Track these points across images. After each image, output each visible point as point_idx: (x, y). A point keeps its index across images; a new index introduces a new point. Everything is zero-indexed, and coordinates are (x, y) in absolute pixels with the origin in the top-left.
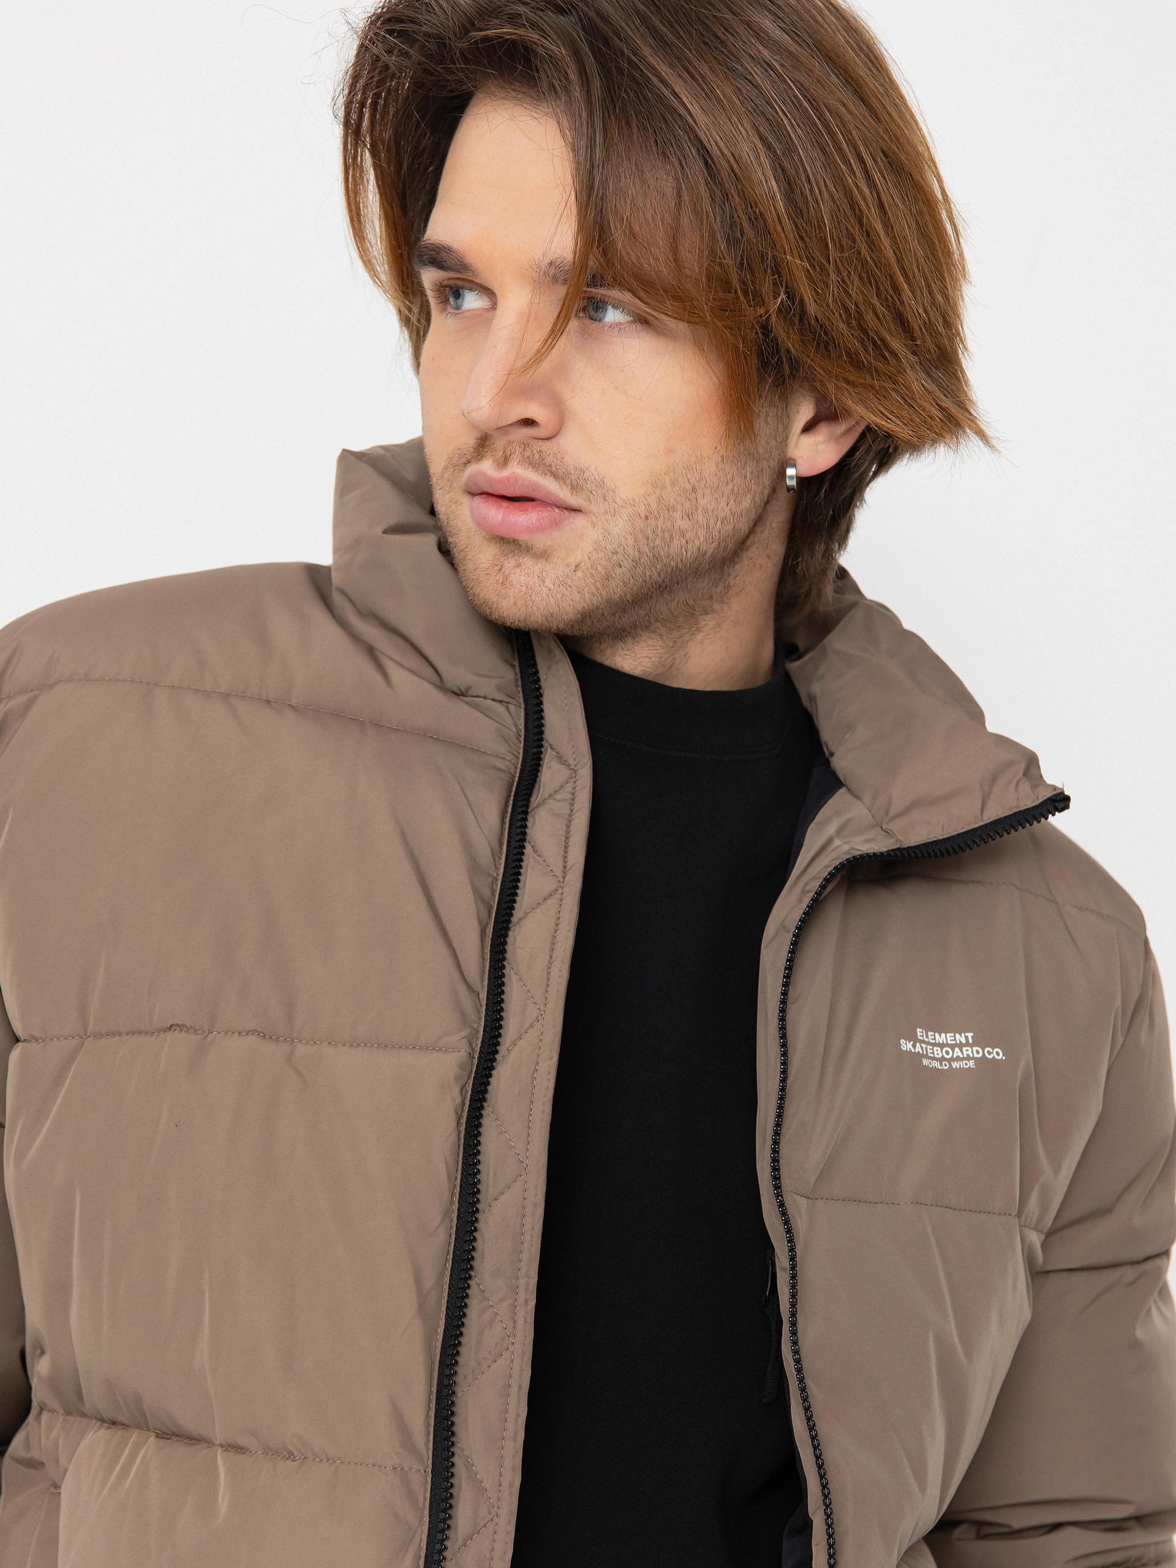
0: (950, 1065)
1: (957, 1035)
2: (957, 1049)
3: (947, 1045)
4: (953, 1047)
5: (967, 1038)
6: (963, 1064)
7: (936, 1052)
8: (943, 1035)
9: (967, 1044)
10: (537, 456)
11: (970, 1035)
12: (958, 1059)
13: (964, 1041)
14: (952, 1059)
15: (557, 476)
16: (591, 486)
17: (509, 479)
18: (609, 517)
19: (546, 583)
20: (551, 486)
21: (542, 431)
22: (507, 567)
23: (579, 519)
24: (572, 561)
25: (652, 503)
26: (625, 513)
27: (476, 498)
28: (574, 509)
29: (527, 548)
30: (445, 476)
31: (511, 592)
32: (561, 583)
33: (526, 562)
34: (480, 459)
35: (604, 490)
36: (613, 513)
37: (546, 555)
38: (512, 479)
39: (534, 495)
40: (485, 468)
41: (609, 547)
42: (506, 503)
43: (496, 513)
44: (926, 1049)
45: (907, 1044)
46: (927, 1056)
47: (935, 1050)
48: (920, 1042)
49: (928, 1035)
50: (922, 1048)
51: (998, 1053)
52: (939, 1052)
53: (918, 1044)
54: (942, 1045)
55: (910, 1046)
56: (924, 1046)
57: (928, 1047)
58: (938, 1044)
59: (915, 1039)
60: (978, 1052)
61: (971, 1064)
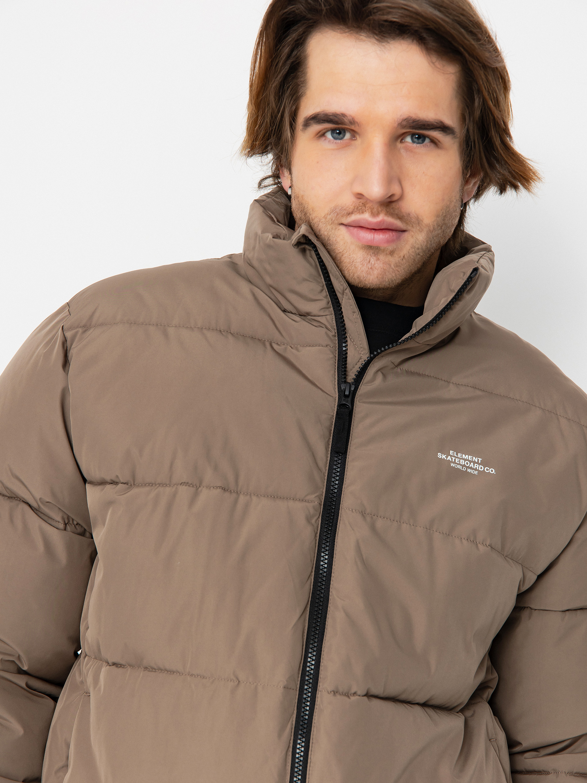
0: (466, 470)
1: (474, 458)
2: (472, 463)
3: (468, 460)
4: (471, 462)
5: (478, 460)
6: (472, 472)
8: (468, 456)
9: (478, 463)
10: (392, 210)
12: (471, 468)
13: (476, 461)
14: (468, 467)
15: (400, 218)
16: (414, 220)
17: (380, 222)
18: (419, 233)
19: (392, 266)
20: (398, 224)
21: (395, 198)
22: (373, 260)
23: (406, 234)
24: (402, 254)
25: (435, 225)
26: (425, 230)
27: (352, 228)
28: (404, 231)
29: (384, 251)
30: (329, 217)
31: (376, 272)
32: (397, 266)
33: (382, 257)
34: (363, 213)
35: (419, 221)
36: (421, 231)
37: (392, 253)
38: (382, 222)
39: (390, 228)
40: (366, 217)
41: (417, 246)
42: (374, 231)
43: (368, 236)
44: (455, 460)
45: (442, 456)
46: (455, 463)
47: (460, 460)
48: (451, 456)
49: (457, 454)
50: (452, 459)
51: (492, 471)
52: (462, 462)
53: (449, 457)
54: (465, 460)
55: (444, 457)
56: (454, 458)
57: (457, 459)
58: (462, 459)
59: (448, 454)
60: (481, 468)
61: (476, 472)
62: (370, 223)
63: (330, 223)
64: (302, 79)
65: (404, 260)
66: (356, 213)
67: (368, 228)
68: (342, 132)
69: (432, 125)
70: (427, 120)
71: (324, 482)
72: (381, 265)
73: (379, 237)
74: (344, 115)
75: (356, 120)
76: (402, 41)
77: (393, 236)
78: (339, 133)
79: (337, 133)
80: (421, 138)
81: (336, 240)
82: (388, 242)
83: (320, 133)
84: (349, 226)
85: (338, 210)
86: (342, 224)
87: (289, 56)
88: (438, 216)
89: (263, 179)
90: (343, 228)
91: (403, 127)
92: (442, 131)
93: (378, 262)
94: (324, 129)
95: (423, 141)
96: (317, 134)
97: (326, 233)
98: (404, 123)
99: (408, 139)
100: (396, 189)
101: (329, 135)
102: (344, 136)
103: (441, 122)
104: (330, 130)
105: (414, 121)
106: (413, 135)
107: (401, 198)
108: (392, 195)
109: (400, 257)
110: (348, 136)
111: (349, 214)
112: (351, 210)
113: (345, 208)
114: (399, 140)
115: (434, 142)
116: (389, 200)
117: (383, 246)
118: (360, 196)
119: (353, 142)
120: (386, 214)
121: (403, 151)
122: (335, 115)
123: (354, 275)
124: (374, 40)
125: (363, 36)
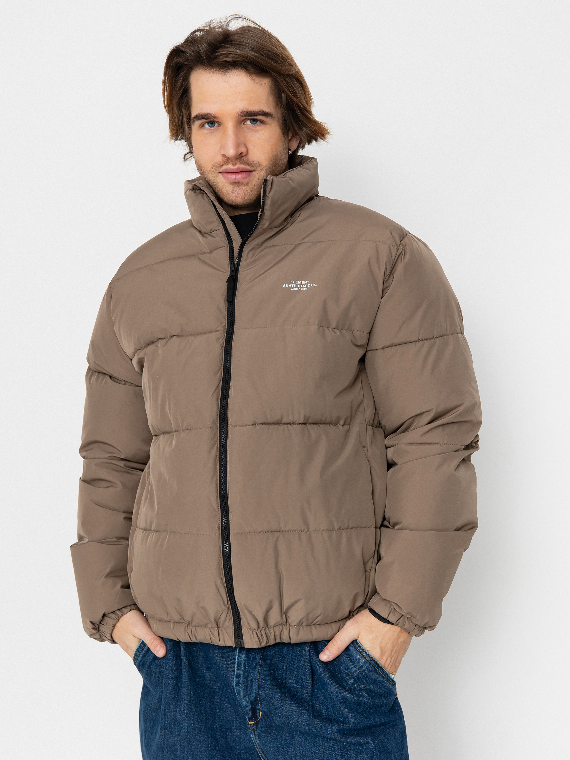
0: (301, 289)
1: (305, 282)
2: (304, 285)
3: (301, 284)
4: (302, 285)
5: (307, 282)
6: (304, 289)
7: (297, 286)
8: (301, 282)
9: (307, 284)
10: (243, 161)
11: (308, 281)
12: (304, 288)
13: (306, 283)
14: (302, 288)
15: (249, 164)
16: (256, 165)
17: (237, 168)
18: (261, 171)
19: (249, 191)
20: (248, 167)
21: (244, 154)
22: (238, 189)
23: (254, 173)
24: (253, 184)
25: (270, 165)
26: (264, 169)
27: (224, 174)
28: (253, 171)
29: (243, 184)
30: (212, 170)
31: (240, 196)
32: (251, 190)
33: (243, 187)
34: (228, 164)
35: (260, 165)
36: (262, 170)
37: (247, 184)
38: (239, 168)
39: (244, 171)
40: (230, 167)
41: (261, 178)
42: (235, 174)
43: (233, 177)
44: (293, 286)
45: (286, 286)
46: (293, 287)
47: (296, 285)
48: (291, 284)
49: (295, 282)
50: (292, 286)
51: (315, 285)
52: (298, 286)
53: (290, 285)
54: (299, 284)
55: (287, 286)
56: (293, 285)
57: (295, 285)
58: (298, 284)
59: (290, 283)
60: (309, 286)
61: (306, 289)
62: (232, 169)
63: (213, 173)
64: (189, 97)
65: (255, 187)
66: (224, 165)
67: (232, 173)
68: (213, 123)
69: (257, 113)
70: (254, 111)
71: (226, 319)
72: (243, 192)
73: (239, 177)
74: (209, 114)
75: (216, 116)
76: (235, 71)
77: (246, 175)
78: (212, 124)
79: (211, 124)
80: (255, 121)
81: (218, 182)
82: (243, 178)
83: (201, 125)
84: (223, 173)
85: (216, 165)
86: (220, 173)
87: (181, 86)
88: (270, 161)
89: (185, 155)
90: (220, 175)
91: (242, 116)
92: (264, 115)
93: (241, 190)
94: (202, 123)
95: (257, 122)
96: (200, 126)
97: (212, 179)
98: (242, 114)
99: (248, 122)
100: (243, 150)
101: (206, 126)
102: (215, 125)
103: (263, 111)
104: (206, 123)
105: (247, 112)
106: (251, 120)
107: (247, 153)
108: (241, 154)
109: (252, 185)
110: (216, 125)
111: (221, 166)
112: (222, 164)
113: (219, 163)
114: (243, 123)
115: (262, 122)
116: (240, 156)
117: (241, 181)
118: (224, 156)
119: (219, 128)
120: (240, 164)
121: (245, 129)
122: (205, 115)
123: (229, 199)
124: (221, 72)
125: (214, 71)
